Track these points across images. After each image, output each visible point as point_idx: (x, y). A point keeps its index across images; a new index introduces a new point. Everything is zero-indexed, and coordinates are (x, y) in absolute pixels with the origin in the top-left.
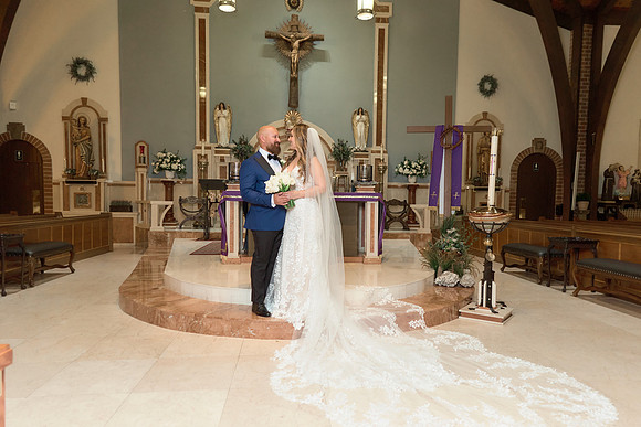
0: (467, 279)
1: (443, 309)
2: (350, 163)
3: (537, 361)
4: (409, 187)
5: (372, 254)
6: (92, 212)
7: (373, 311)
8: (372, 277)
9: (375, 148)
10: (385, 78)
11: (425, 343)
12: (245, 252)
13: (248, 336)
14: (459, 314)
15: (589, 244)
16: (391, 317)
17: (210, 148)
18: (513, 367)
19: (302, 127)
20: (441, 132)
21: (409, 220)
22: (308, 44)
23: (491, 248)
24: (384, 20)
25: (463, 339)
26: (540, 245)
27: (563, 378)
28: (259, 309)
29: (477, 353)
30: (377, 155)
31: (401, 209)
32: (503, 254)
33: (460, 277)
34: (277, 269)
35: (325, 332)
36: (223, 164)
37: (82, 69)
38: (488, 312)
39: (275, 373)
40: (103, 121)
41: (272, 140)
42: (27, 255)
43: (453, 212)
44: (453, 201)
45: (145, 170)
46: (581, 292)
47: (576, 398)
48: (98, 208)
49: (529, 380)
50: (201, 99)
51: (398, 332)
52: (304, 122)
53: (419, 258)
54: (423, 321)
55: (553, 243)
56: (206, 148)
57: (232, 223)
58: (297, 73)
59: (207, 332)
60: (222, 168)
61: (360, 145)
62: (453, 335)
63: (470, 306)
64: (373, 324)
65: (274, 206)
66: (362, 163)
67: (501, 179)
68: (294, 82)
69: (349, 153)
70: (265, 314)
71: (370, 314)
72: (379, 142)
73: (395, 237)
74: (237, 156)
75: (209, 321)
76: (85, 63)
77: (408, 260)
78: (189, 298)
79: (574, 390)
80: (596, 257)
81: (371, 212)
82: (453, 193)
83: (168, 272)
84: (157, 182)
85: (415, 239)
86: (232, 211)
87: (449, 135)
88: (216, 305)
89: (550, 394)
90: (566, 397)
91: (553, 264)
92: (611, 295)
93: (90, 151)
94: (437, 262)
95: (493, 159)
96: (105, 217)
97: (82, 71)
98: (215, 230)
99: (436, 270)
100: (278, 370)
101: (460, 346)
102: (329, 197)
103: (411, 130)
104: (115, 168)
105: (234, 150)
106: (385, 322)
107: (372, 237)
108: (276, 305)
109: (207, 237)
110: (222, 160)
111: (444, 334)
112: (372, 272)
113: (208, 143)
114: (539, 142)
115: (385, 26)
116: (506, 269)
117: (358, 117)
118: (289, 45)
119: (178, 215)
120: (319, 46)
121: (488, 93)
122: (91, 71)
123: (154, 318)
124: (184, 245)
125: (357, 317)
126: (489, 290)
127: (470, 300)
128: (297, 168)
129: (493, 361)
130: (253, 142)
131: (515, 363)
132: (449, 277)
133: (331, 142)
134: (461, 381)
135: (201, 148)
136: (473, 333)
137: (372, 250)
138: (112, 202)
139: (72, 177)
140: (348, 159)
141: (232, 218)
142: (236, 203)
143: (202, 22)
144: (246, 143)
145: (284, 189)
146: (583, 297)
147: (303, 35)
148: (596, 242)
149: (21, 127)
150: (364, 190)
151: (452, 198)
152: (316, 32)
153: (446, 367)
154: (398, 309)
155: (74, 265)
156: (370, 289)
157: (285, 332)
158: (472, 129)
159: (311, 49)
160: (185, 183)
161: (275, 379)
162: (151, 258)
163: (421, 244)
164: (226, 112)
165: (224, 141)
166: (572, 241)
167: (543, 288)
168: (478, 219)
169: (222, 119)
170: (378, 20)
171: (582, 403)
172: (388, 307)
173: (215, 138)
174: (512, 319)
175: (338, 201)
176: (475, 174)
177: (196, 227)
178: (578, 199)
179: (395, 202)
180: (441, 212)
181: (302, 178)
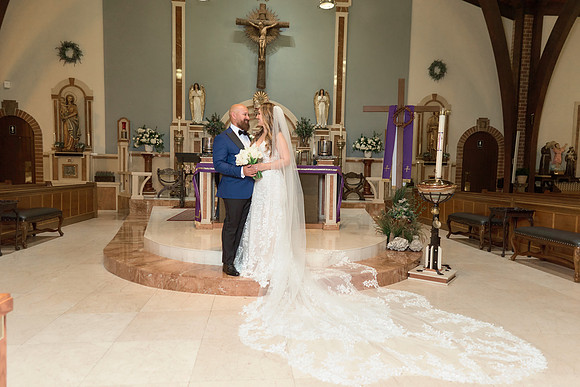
0: (416, 244)
1: (394, 270)
2: (312, 139)
3: (477, 318)
4: (365, 161)
5: (331, 221)
6: (78, 181)
7: (331, 272)
8: (330, 241)
9: (335, 126)
10: (344, 62)
11: (377, 301)
12: (216, 219)
13: (219, 293)
14: (408, 275)
15: (526, 214)
16: (347, 277)
17: (185, 125)
18: (456, 322)
19: (268, 106)
20: (395, 111)
21: (365, 191)
22: (275, 30)
23: (438, 216)
24: (344, 10)
25: (412, 297)
26: (482, 215)
27: (500, 332)
28: (229, 269)
29: (424, 309)
30: (336, 133)
31: (357, 181)
32: (449, 222)
33: (410, 242)
34: (246, 234)
35: (288, 290)
36: (197, 139)
37: (69, 52)
38: (434, 274)
39: (243, 325)
40: (89, 99)
41: (243, 117)
42: (21, 219)
43: (404, 184)
44: (404, 174)
45: (127, 144)
46: (518, 257)
47: (510, 349)
48: (84, 178)
49: (470, 334)
50: (177, 80)
51: (354, 291)
52: (271, 102)
53: (373, 225)
54: (376, 281)
55: (494, 212)
56: (182, 125)
57: (205, 193)
58: (264, 57)
59: (182, 289)
60: (197, 143)
61: (321, 123)
62: (403, 294)
63: (418, 268)
64: (331, 284)
65: (243, 177)
66: (322, 139)
67: (448, 155)
68: (262, 65)
69: (311, 130)
70: (235, 273)
71: (329, 275)
72: (338, 121)
73: (352, 206)
74: (210, 132)
75: (185, 280)
76: (73, 46)
77: (363, 227)
78: (166, 259)
79: (509, 343)
80: (532, 225)
81: (331, 184)
82: (404, 167)
83: (148, 236)
84: (138, 155)
85: (370, 208)
86: (205, 182)
87: (401, 114)
88: (191, 265)
89: (488, 345)
90: (502, 349)
91: (493, 231)
92: (545, 260)
93: (77, 127)
94: (390, 228)
95: (441, 136)
96: (91, 186)
97: (70, 53)
98: (190, 199)
99: (388, 236)
100: (246, 323)
101: (408, 303)
102: (293, 170)
103: (367, 109)
104: (99, 142)
105: (207, 126)
106: (342, 282)
107: (331, 206)
108: (244, 265)
109: (182, 205)
110: (197, 136)
111: (395, 293)
112: (330, 237)
113: (183, 120)
114: (483, 121)
115: (345, 15)
116: (452, 236)
117: (320, 98)
118: (257, 31)
119: (157, 185)
120: (285, 32)
121: (437, 77)
122: (78, 54)
123: (135, 276)
124: (161, 212)
125: (316, 277)
126: (436, 254)
127: (418, 263)
128: (264, 143)
129: (437, 317)
130: (224, 119)
131: (457, 318)
132: (400, 243)
133: (295, 120)
134: (408, 333)
135: (177, 124)
136: (420, 292)
137: (331, 218)
138: (97, 173)
139: (61, 150)
140: (310, 136)
141: (205, 188)
142: (209, 174)
143: (179, 9)
144: (218, 120)
145: (253, 162)
146: (519, 261)
147: (270, 22)
148: (532, 212)
149: (14, 104)
150: (325, 163)
151: (404, 171)
152: (282, 20)
153: (396, 322)
154: (354, 270)
155: (62, 229)
156: (329, 252)
157: (252, 290)
158: (422, 110)
159: (278, 35)
160: (163, 156)
161: (243, 331)
162: (132, 224)
163: (375, 213)
164: (200, 92)
165: (198, 118)
166: (511, 211)
167: (484, 253)
168: (426, 190)
169: (197, 99)
170: (338, 9)
171: (516, 354)
172: (345, 268)
173: (190, 116)
174: (456, 280)
175: (301, 173)
176: (425, 150)
177: (172, 196)
178: (518, 174)
179: (352, 175)
180: (394, 184)
181: (269, 152)
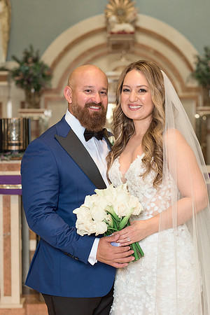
57: (7, 239)
65: (92, 261)
86: (7, 215)
105: (16, 73)
133: (191, 53)
142: (15, 201)
144: (36, 60)
181: (153, 174)
